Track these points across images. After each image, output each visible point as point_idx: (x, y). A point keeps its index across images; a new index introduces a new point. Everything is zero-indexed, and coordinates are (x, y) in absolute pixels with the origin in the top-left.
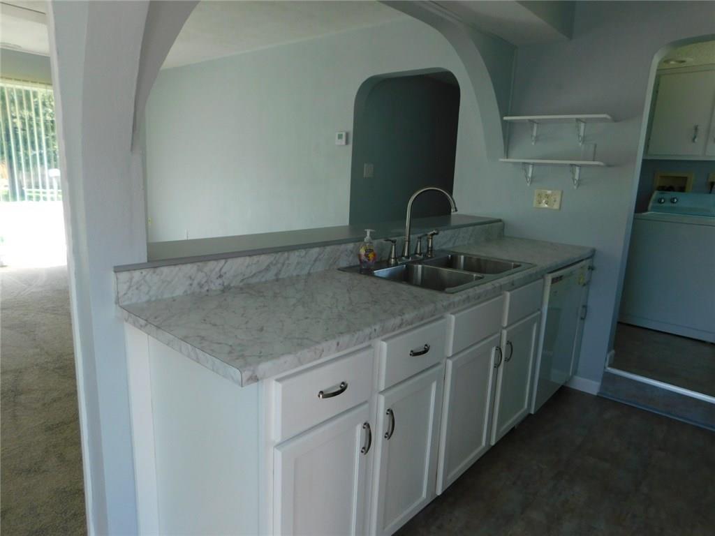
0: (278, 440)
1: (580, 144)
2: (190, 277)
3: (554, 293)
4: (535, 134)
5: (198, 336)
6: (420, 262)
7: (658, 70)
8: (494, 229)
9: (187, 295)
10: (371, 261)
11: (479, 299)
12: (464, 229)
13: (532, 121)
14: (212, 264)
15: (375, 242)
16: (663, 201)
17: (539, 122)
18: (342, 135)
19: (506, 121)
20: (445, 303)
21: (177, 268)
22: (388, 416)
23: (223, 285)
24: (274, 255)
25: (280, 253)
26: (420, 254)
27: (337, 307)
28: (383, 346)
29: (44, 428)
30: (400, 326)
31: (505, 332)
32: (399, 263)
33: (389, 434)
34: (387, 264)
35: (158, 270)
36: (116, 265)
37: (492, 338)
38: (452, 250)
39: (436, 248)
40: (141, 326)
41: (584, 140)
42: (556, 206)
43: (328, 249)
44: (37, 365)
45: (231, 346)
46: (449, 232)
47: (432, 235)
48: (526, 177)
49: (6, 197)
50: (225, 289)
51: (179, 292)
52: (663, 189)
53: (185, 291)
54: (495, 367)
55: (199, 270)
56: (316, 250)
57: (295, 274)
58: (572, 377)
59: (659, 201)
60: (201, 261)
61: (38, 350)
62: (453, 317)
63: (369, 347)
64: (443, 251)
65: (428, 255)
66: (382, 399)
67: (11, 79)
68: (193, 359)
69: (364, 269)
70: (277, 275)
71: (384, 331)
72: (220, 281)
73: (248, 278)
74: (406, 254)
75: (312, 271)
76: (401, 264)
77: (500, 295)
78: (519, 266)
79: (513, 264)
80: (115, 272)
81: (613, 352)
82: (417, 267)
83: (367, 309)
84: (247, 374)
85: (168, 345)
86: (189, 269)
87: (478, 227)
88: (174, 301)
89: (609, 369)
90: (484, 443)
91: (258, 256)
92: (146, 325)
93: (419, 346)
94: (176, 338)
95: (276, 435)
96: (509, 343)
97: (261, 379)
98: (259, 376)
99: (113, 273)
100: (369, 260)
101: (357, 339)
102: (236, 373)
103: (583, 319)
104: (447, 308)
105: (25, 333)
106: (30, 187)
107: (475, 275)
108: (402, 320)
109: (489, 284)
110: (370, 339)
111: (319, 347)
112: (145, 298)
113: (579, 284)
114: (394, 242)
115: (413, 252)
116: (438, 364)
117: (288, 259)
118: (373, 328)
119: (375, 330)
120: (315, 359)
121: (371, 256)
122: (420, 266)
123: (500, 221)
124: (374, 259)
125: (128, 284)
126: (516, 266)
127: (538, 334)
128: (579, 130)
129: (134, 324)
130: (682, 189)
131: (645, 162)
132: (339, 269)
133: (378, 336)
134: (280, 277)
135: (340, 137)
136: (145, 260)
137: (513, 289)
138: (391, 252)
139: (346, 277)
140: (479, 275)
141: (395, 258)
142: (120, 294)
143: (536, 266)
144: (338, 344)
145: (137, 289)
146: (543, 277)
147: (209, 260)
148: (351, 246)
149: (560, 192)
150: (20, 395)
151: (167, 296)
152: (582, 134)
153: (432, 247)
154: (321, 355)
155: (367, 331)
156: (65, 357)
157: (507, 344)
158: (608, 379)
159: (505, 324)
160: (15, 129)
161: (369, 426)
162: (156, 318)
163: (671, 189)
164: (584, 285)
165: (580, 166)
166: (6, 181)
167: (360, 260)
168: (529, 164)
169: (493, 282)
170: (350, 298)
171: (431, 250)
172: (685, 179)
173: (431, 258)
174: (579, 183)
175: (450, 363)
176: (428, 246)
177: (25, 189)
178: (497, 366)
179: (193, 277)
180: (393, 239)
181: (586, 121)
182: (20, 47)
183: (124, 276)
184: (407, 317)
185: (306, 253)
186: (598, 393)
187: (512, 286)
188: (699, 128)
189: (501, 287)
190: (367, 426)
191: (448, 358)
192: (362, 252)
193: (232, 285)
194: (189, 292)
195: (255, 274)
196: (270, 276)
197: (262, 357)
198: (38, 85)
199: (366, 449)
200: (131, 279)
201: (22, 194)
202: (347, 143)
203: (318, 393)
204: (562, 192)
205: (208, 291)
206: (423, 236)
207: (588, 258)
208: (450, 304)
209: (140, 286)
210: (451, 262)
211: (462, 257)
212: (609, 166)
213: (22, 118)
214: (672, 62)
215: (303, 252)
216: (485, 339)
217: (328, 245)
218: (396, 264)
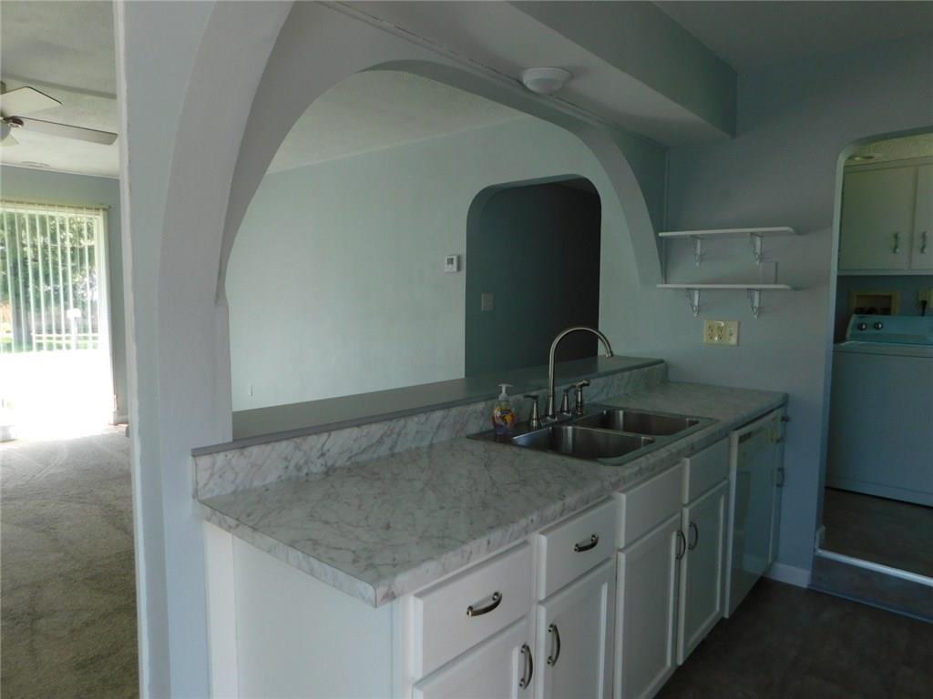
0: (419, 676)
1: (757, 263)
2: (286, 459)
3: (742, 455)
4: (698, 251)
5: (309, 540)
6: (568, 422)
7: (845, 167)
8: (655, 373)
9: (282, 481)
10: (508, 426)
11: (653, 470)
12: (619, 375)
13: (694, 237)
14: (312, 440)
15: (512, 399)
16: (864, 327)
17: (702, 238)
18: (452, 259)
19: (662, 238)
20: (614, 480)
21: (269, 447)
22: (550, 633)
23: (326, 465)
24: (388, 423)
25: (394, 421)
26: (568, 412)
27: (477, 490)
28: (541, 542)
29: (74, 665)
30: (561, 514)
31: (686, 511)
32: (542, 424)
33: (554, 658)
34: (528, 427)
35: (247, 451)
36: (194, 447)
37: (670, 521)
38: (605, 404)
39: (586, 402)
40: (230, 527)
41: (761, 258)
42: (733, 340)
43: (454, 411)
44: (60, 575)
45: (354, 552)
46: (600, 381)
47: (582, 386)
48: (692, 306)
49: (8, 347)
50: (329, 471)
51: (272, 478)
52: (860, 311)
53: (280, 477)
54: (677, 558)
55: (297, 448)
56: (438, 415)
57: (413, 446)
58: (771, 565)
59: (860, 327)
60: (298, 437)
61: (62, 554)
62: (623, 497)
63: (525, 543)
64: (595, 405)
65: (578, 413)
66: (542, 611)
67: (33, 204)
68: (305, 572)
69: (499, 435)
70: (391, 448)
71: (543, 521)
72: (321, 461)
73: (356, 455)
74: (550, 413)
75: (435, 441)
76: (545, 426)
77: (678, 462)
78: (697, 422)
79: (687, 419)
80: (194, 456)
81: (823, 528)
82: (566, 431)
83: (517, 491)
84: (382, 590)
85: (269, 552)
86: (284, 447)
87: (635, 371)
88: (267, 490)
89: (820, 552)
90: (669, 663)
91: (368, 426)
92: (238, 526)
93: (584, 538)
94: (281, 544)
95: (415, 668)
96: (692, 525)
97: (399, 595)
98: (396, 593)
99: (191, 458)
100: (506, 423)
101: (511, 535)
102: (369, 590)
103: (780, 486)
104: (615, 486)
105: (43, 531)
106: (39, 331)
107: (643, 438)
108: (564, 504)
109: (663, 450)
110: (526, 533)
111: (467, 548)
112: (230, 489)
113: (772, 440)
114: (535, 398)
115: (558, 409)
116: (608, 559)
117: (405, 426)
118: (530, 518)
119: (532, 521)
120: (462, 565)
121: (508, 418)
122: (570, 428)
123: (662, 361)
124: (513, 421)
125: (209, 472)
126: (693, 423)
127: (726, 510)
128: (755, 247)
129: (220, 525)
130: (887, 311)
131: (840, 278)
132: (468, 437)
133: (536, 529)
134: (396, 451)
135: (450, 261)
136: (230, 439)
137: (693, 454)
138: (532, 412)
139: (479, 447)
140: (649, 438)
141: (538, 419)
142: (201, 485)
143: (718, 421)
144: (489, 543)
145: (220, 476)
146: (727, 435)
147: (310, 435)
148: (481, 406)
149: (736, 324)
150: (39, 619)
151: (257, 483)
152: (758, 251)
153: (581, 402)
154: (469, 558)
155: (523, 522)
156: (98, 563)
157: (690, 526)
158: (820, 565)
159: (686, 500)
160: (25, 260)
161: (528, 649)
162: (248, 516)
163: (871, 311)
164: (778, 441)
165: (760, 290)
166: (10, 326)
167: (494, 423)
168: (693, 289)
169: (668, 447)
170: (491, 478)
171: (580, 405)
172: (889, 298)
173: (581, 416)
174: (760, 311)
175: (622, 557)
176: (577, 402)
177: (34, 334)
178: (679, 557)
179: (289, 458)
180: (534, 393)
181: (762, 235)
182: (47, 165)
183: (205, 461)
184: (570, 500)
185: (427, 419)
186: (809, 585)
187: (692, 450)
188: (899, 235)
189: (680, 453)
190: (526, 649)
191: (620, 550)
192: (497, 413)
193: (337, 465)
194: (283, 478)
195: (364, 450)
196: (383, 451)
197: (398, 566)
198: (66, 210)
199: (525, 682)
200: (214, 465)
201: (30, 342)
202: (459, 268)
203: (466, 610)
204: (739, 323)
205: (307, 474)
206: (571, 388)
207: (779, 407)
208: (619, 480)
209: (225, 473)
210: (607, 421)
211: (621, 412)
212: (796, 289)
213: (34, 246)
214: (857, 159)
215: (422, 418)
216: (663, 522)
217: (453, 407)
218: (539, 427)
